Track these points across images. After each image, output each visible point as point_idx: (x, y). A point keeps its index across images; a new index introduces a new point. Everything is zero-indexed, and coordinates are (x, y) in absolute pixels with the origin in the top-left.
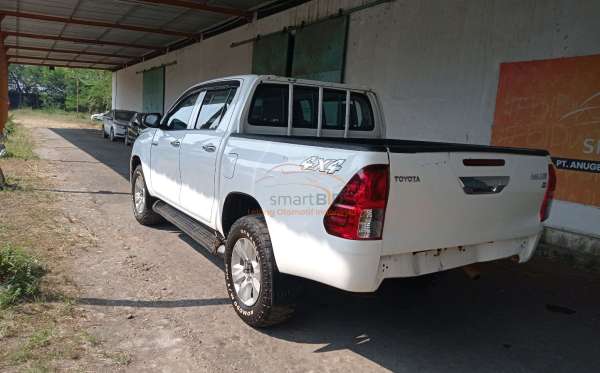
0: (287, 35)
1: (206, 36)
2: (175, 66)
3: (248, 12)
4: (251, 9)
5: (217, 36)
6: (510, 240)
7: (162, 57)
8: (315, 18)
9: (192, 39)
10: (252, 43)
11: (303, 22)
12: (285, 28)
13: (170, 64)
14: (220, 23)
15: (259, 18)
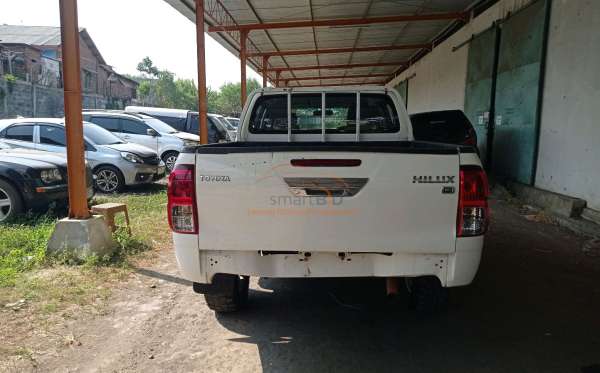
0: (495, 30)
1: (437, 44)
2: (415, 78)
3: (465, 13)
4: (468, 9)
5: (443, 43)
6: (415, 254)
7: (407, 71)
8: (520, 6)
9: (426, 49)
10: (467, 45)
11: (509, 13)
12: (494, 23)
13: (411, 77)
14: (444, 29)
15: (475, 16)
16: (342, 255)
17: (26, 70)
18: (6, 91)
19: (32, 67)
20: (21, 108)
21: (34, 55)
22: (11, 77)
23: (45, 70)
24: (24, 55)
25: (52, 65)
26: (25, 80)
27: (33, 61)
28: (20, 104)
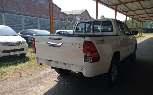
16: (64, 63)
17: (72, 20)
18: (68, 25)
19: (74, 19)
20: (71, 28)
21: (74, 17)
22: (69, 22)
23: (76, 20)
24: (72, 17)
25: (78, 19)
26: (72, 22)
27: (74, 18)
28: (71, 27)
